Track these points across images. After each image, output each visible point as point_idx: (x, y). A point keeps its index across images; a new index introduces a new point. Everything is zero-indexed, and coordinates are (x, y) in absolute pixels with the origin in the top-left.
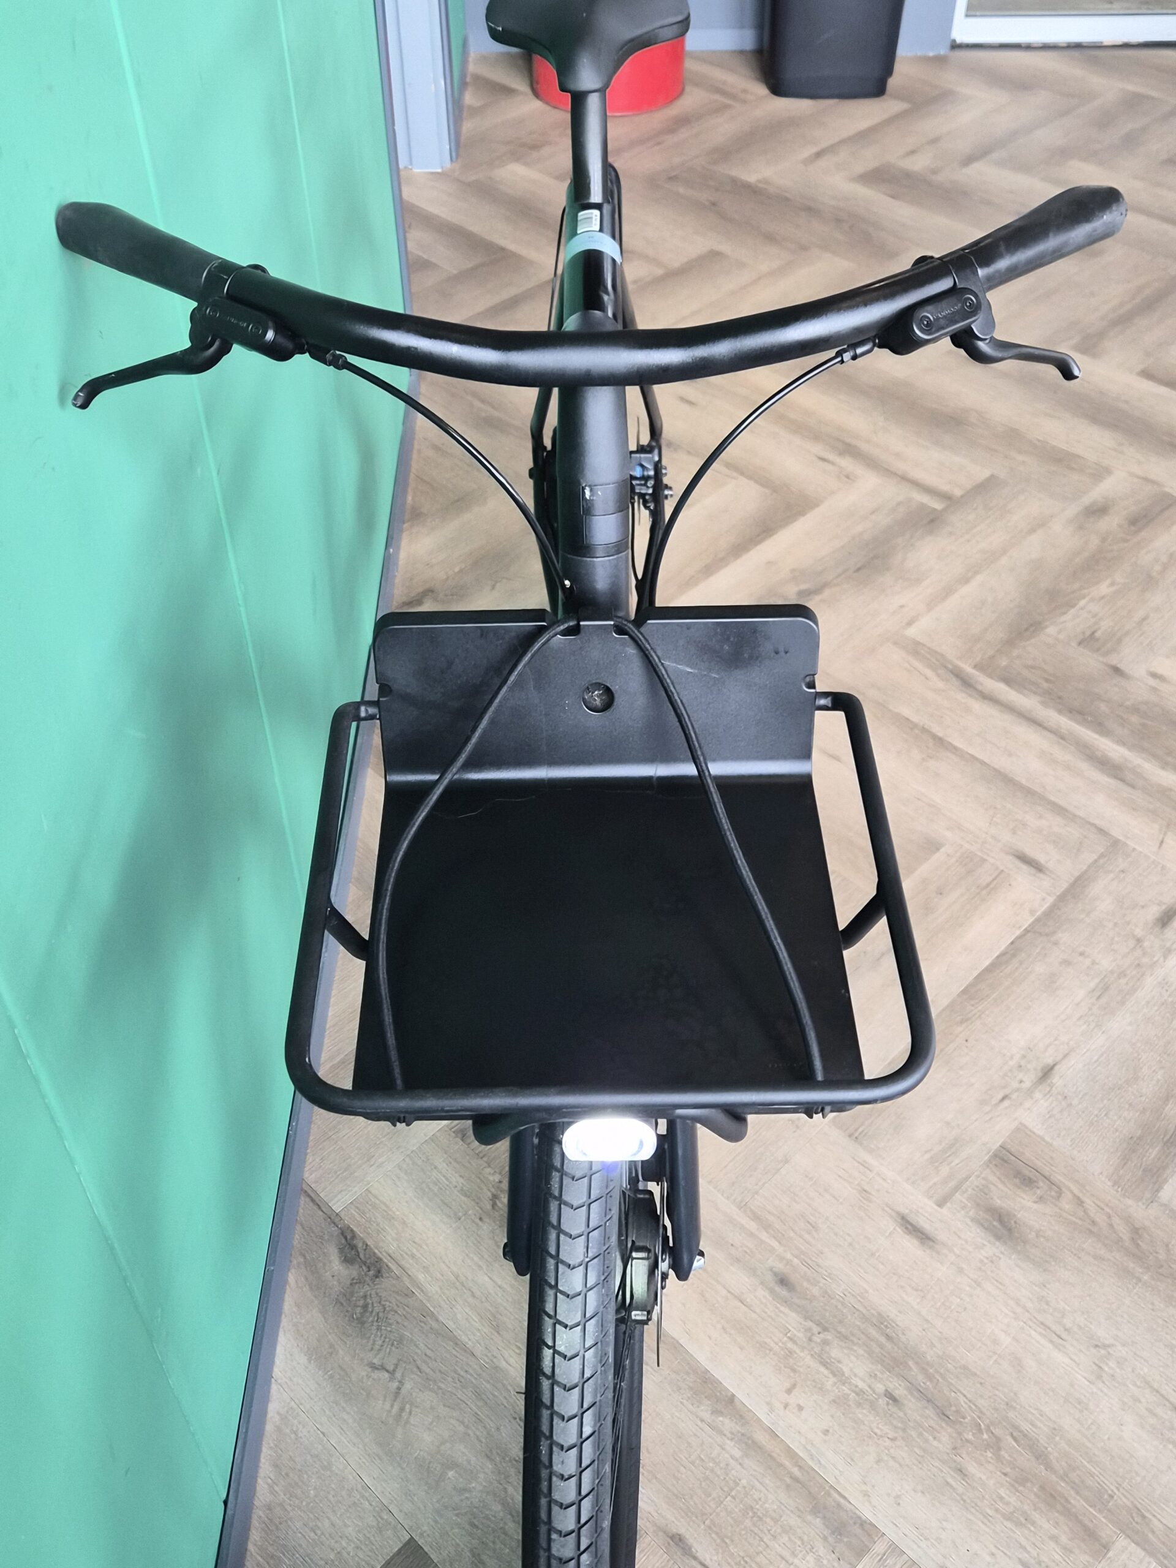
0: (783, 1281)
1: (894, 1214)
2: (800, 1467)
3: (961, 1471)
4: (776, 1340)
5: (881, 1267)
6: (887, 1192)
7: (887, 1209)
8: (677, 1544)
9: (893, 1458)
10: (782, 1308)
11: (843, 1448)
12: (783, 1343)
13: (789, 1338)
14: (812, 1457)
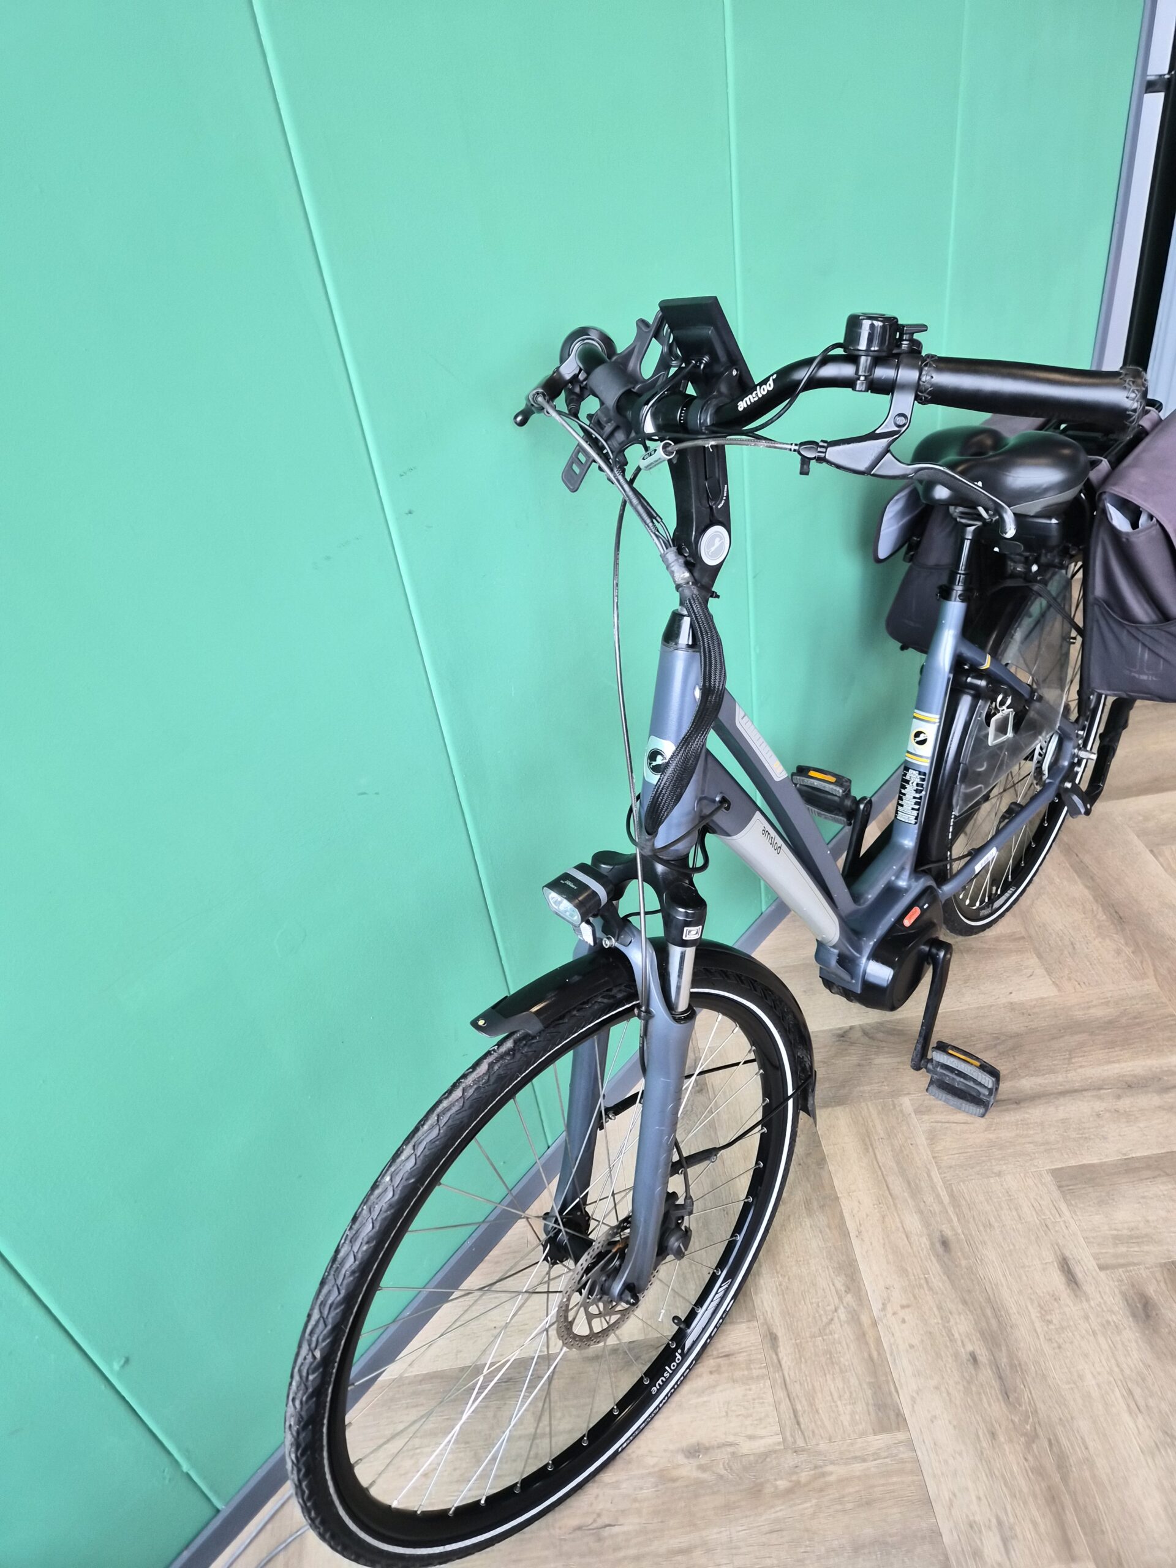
0: (945, 1243)
1: (1059, 1253)
2: (879, 1354)
3: (993, 1435)
4: (916, 1274)
5: (1024, 1278)
6: (1064, 1237)
7: (1056, 1247)
8: (771, 1339)
9: (949, 1394)
10: (932, 1258)
11: (917, 1364)
12: (919, 1278)
13: (925, 1278)
14: (892, 1354)
